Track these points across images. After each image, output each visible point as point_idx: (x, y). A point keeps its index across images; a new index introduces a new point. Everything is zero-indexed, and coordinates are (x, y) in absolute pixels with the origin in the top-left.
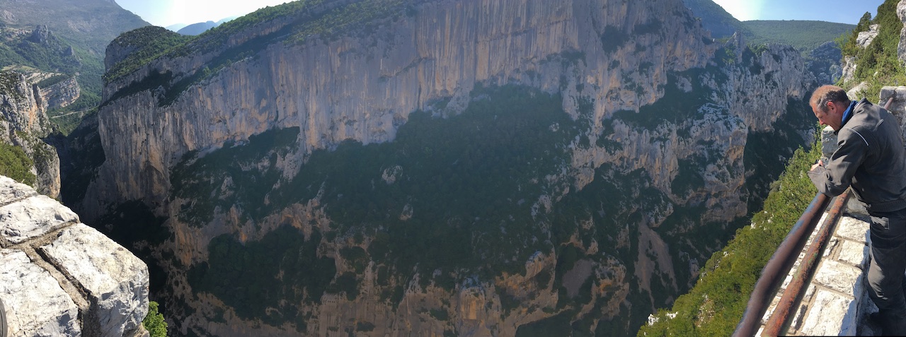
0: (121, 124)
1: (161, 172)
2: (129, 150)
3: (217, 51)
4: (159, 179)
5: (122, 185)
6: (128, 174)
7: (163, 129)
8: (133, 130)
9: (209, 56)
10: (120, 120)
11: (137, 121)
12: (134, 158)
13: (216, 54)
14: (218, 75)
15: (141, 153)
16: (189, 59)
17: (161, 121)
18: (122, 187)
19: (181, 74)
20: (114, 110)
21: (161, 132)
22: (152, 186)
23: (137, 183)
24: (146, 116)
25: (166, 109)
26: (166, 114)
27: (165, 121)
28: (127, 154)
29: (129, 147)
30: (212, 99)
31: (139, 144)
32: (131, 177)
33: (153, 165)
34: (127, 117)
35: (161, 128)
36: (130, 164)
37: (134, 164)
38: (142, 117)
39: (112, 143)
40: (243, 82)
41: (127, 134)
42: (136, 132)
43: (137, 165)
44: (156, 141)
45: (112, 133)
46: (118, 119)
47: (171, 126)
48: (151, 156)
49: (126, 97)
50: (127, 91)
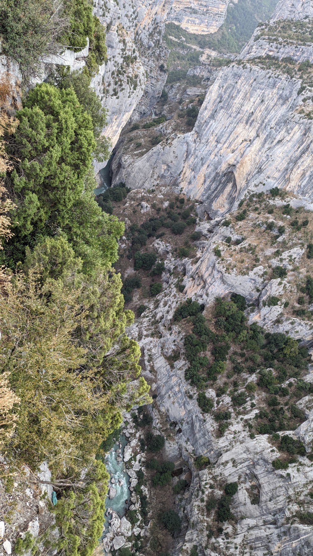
0: (237, 101)
1: (238, 188)
2: (224, 139)
4: (230, 195)
5: (189, 174)
6: (202, 164)
7: (279, 142)
8: (245, 118)
10: (241, 95)
11: (257, 111)
12: (222, 151)
15: (233, 151)
17: (284, 130)
18: (186, 175)
20: (242, 78)
21: (274, 143)
22: (217, 196)
23: (205, 181)
24: (273, 113)
25: (302, 121)
27: (289, 134)
28: (218, 142)
29: (227, 135)
31: (240, 140)
32: (204, 170)
33: (236, 175)
34: (251, 97)
35: (278, 138)
36: (213, 156)
37: (217, 159)
38: (266, 109)
39: (212, 117)
41: (235, 117)
42: (247, 123)
43: (219, 163)
44: (260, 150)
45: (221, 104)
46: (239, 92)
47: (290, 144)
48: (242, 164)
49: (268, 71)
50: (275, 64)
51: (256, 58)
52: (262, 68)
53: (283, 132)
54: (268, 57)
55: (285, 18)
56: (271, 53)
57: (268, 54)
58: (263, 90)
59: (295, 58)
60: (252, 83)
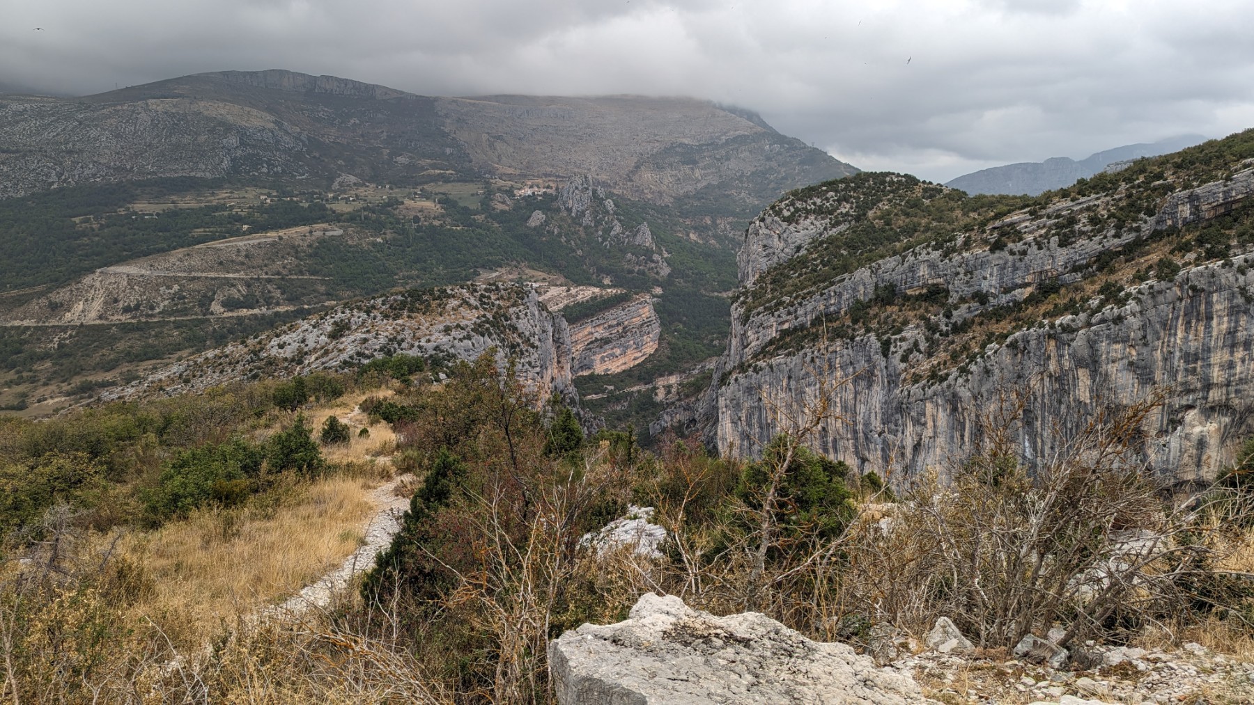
3: (1117, 236)
7: (917, 447)
9: (1087, 247)
10: (782, 413)
13: (1113, 243)
14: (1122, 302)
16: (1010, 258)
17: (910, 424)
19: (981, 298)
20: (766, 387)
21: (909, 455)
24: (862, 409)
25: (930, 392)
26: (929, 407)
27: (924, 424)
30: (1094, 373)
34: (802, 405)
35: (909, 442)
38: (845, 408)
40: (1220, 325)
46: (774, 411)
47: (941, 440)
49: (801, 353)
50: (805, 337)
51: (766, 346)
52: (788, 355)
53: (910, 428)
54: (784, 333)
55: (765, 268)
56: (786, 326)
57: (781, 331)
58: (815, 385)
59: (832, 309)
60: (788, 384)
